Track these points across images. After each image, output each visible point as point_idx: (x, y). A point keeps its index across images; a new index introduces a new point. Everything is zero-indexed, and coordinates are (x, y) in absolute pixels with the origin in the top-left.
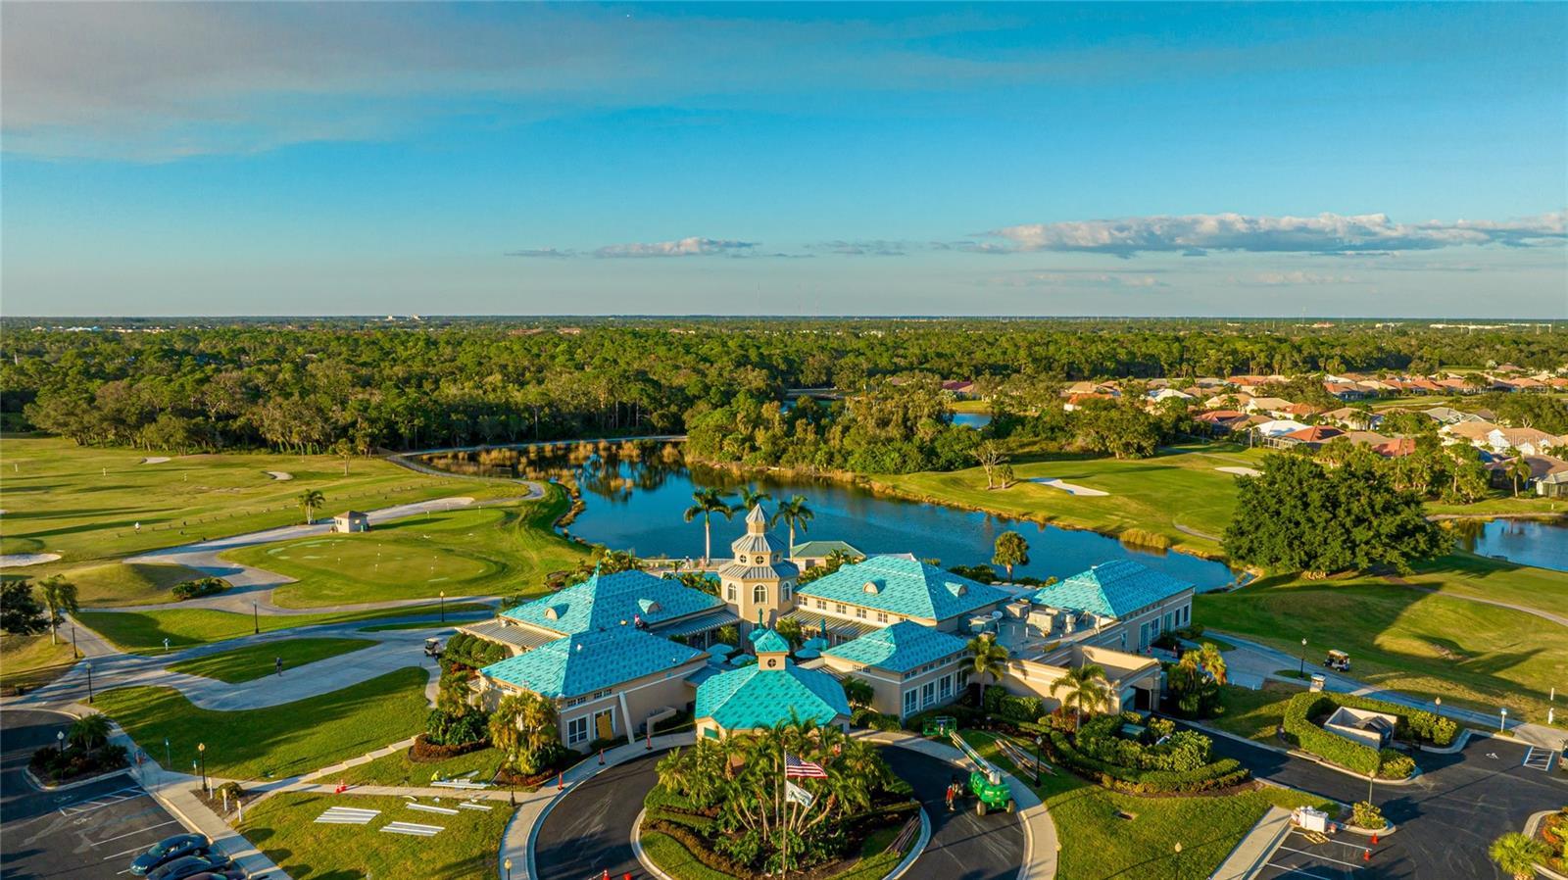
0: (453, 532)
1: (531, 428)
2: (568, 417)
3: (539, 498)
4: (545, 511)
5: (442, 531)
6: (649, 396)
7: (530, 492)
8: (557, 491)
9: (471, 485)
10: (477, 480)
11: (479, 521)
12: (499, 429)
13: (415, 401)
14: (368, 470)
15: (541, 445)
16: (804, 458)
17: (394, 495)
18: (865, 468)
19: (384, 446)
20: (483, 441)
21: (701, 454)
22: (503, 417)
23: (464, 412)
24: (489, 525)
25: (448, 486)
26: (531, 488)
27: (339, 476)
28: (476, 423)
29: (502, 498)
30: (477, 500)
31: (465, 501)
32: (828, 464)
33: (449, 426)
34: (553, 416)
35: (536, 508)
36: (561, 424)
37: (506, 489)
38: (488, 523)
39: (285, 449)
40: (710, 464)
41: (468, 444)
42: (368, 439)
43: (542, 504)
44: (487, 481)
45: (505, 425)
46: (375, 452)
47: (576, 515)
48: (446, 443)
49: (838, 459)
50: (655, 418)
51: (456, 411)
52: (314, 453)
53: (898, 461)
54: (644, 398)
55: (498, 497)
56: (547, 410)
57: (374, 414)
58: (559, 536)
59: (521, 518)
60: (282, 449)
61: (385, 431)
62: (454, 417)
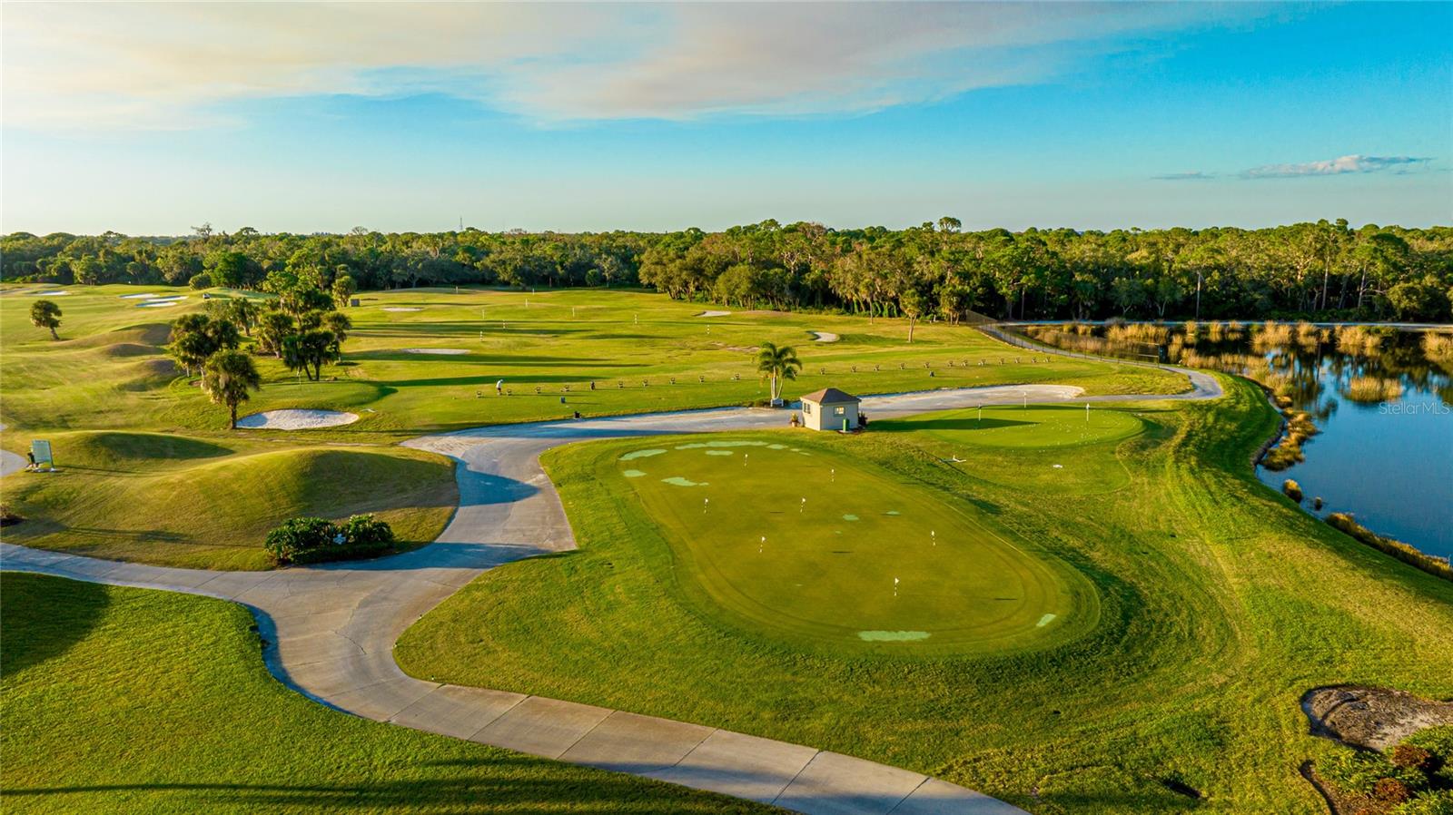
0: (1019, 454)
1: (1189, 299)
2: (1247, 286)
3: (1215, 399)
4: (1231, 427)
5: (995, 450)
6: (1386, 260)
7: (1195, 387)
8: (1244, 390)
9: (1084, 367)
10: (1097, 360)
11: (1083, 437)
12: (1143, 298)
13: (1026, 252)
14: (944, 338)
15: (1205, 323)
17: (951, 372)
19: (975, 309)
20: (1117, 312)
22: (1150, 281)
23: (1095, 272)
24: (1103, 447)
25: (1044, 366)
26: (1194, 380)
27: (899, 342)
28: (1108, 288)
29: (1138, 392)
30: (1090, 392)
31: (1067, 392)
33: (1070, 290)
34: (1224, 284)
35: (1210, 418)
36: (1236, 296)
37: (1146, 378)
38: (1100, 442)
39: (860, 310)
41: (1095, 317)
42: (955, 300)
43: (1222, 413)
44: (1115, 364)
45: (1151, 293)
46: (963, 318)
47: (1301, 441)
48: (1063, 314)
50: (1394, 294)
51: (1083, 270)
52: (891, 315)
54: (1379, 263)
55: (1129, 391)
56: (1216, 275)
57: (967, 265)
58: (1272, 495)
59: (1177, 439)
60: (856, 310)
61: (980, 290)
62: (1078, 277)
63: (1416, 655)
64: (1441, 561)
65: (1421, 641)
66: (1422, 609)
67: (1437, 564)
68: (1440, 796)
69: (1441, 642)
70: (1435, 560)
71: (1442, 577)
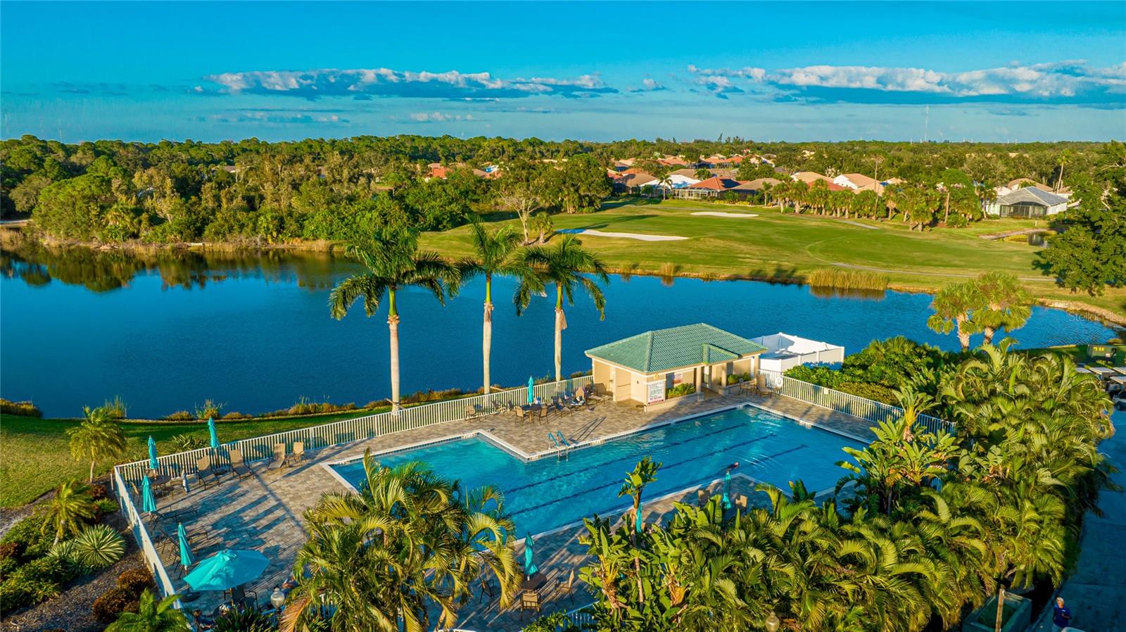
16: (242, 226)
18: (332, 233)
21: (67, 234)
32: (279, 232)
40: (92, 246)
49: (292, 225)
53: (379, 220)
63: (9, 478)
64: (27, 404)
65: (13, 467)
66: (13, 443)
67: (24, 406)
68: (24, 569)
69: (27, 462)
70: (22, 405)
71: (29, 415)
